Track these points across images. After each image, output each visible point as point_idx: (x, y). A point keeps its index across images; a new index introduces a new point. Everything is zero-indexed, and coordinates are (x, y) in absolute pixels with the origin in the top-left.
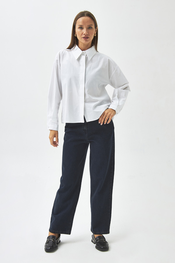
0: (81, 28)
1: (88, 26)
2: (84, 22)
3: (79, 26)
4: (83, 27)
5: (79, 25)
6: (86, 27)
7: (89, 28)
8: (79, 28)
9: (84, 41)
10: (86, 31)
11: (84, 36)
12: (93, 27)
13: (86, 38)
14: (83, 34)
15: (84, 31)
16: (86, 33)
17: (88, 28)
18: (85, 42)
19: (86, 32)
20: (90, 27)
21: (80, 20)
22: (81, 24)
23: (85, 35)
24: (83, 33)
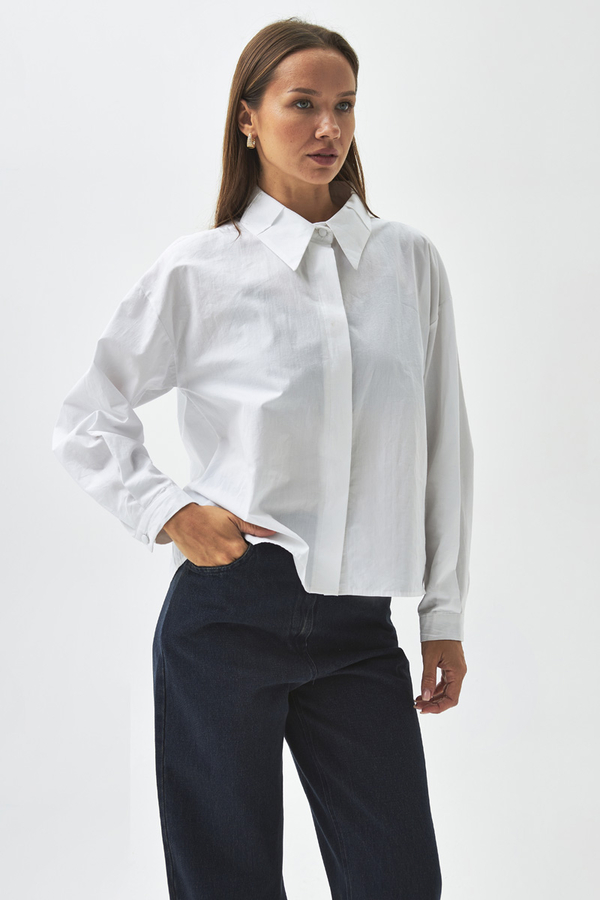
4: (316, 97)
7: (341, 107)
14: (319, 134)
17: (336, 108)
20: (343, 104)
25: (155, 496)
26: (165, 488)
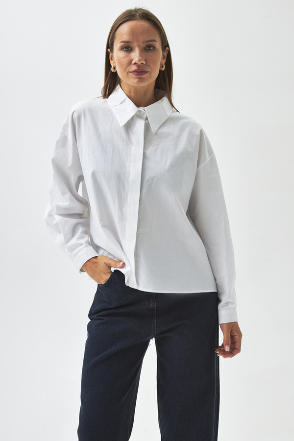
0: (127, 48)
1: (143, 42)
2: (133, 32)
3: (122, 44)
4: (131, 45)
5: (122, 42)
6: (139, 46)
7: (148, 48)
8: (122, 48)
9: (136, 80)
10: (141, 55)
11: (134, 68)
12: (158, 45)
13: (140, 72)
14: (133, 62)
15: (136, 56)
16: (139, 60)
17: (145, 49)
18: (138, 82)
19: (140, 58)
20: (149, 46)
21: (125, 28)
22: (125, 38)
23: (139, 66)
24: (131, 61)
25: (78, 252)
26: (82, 249)
